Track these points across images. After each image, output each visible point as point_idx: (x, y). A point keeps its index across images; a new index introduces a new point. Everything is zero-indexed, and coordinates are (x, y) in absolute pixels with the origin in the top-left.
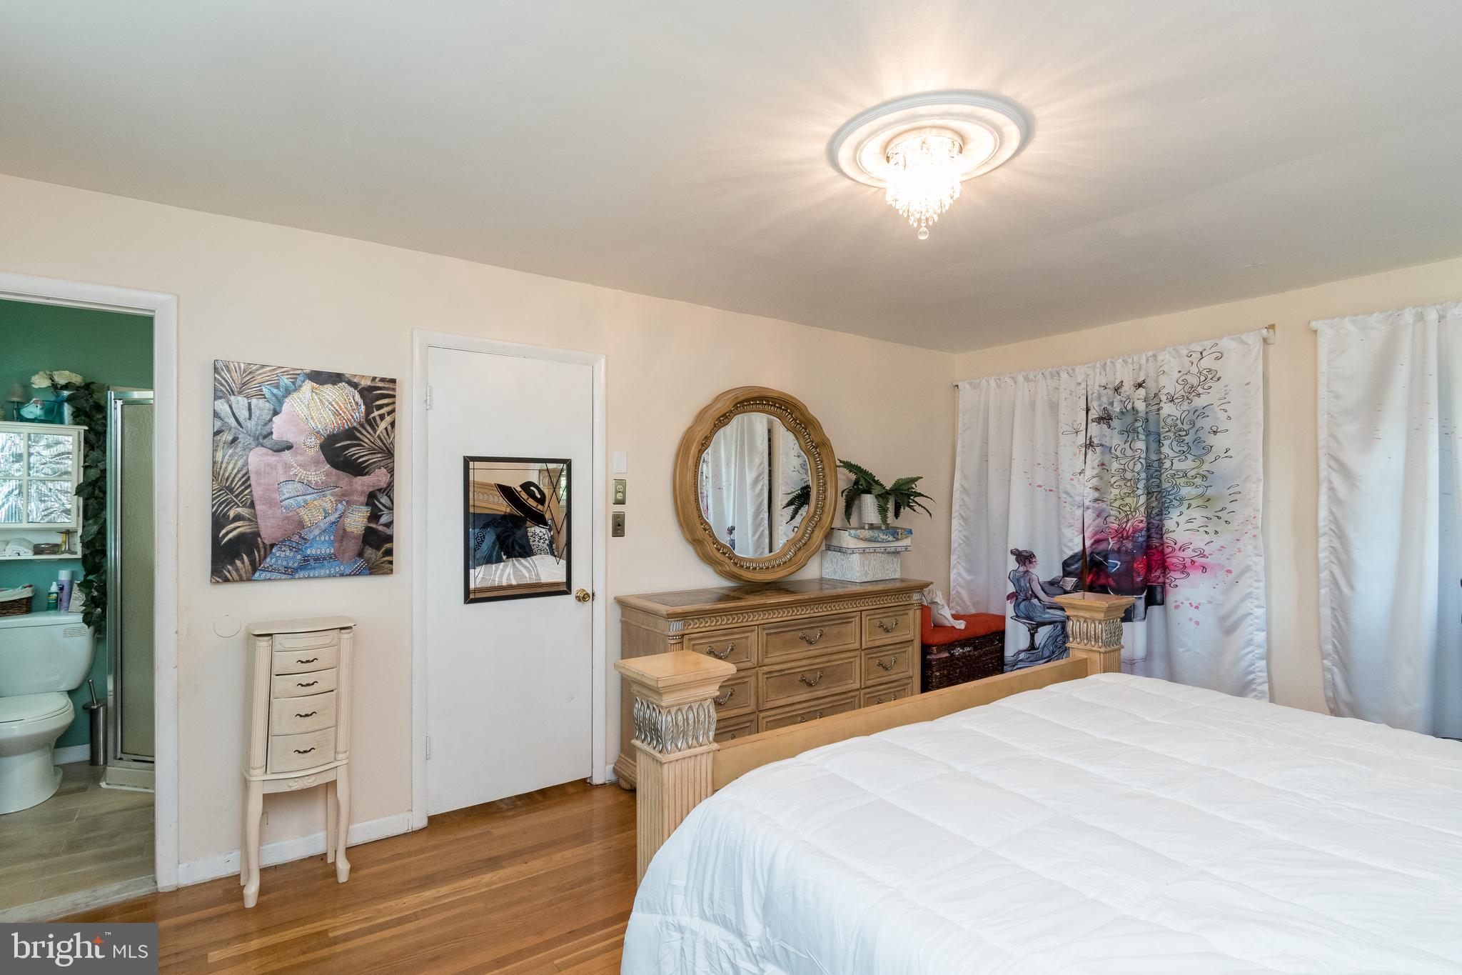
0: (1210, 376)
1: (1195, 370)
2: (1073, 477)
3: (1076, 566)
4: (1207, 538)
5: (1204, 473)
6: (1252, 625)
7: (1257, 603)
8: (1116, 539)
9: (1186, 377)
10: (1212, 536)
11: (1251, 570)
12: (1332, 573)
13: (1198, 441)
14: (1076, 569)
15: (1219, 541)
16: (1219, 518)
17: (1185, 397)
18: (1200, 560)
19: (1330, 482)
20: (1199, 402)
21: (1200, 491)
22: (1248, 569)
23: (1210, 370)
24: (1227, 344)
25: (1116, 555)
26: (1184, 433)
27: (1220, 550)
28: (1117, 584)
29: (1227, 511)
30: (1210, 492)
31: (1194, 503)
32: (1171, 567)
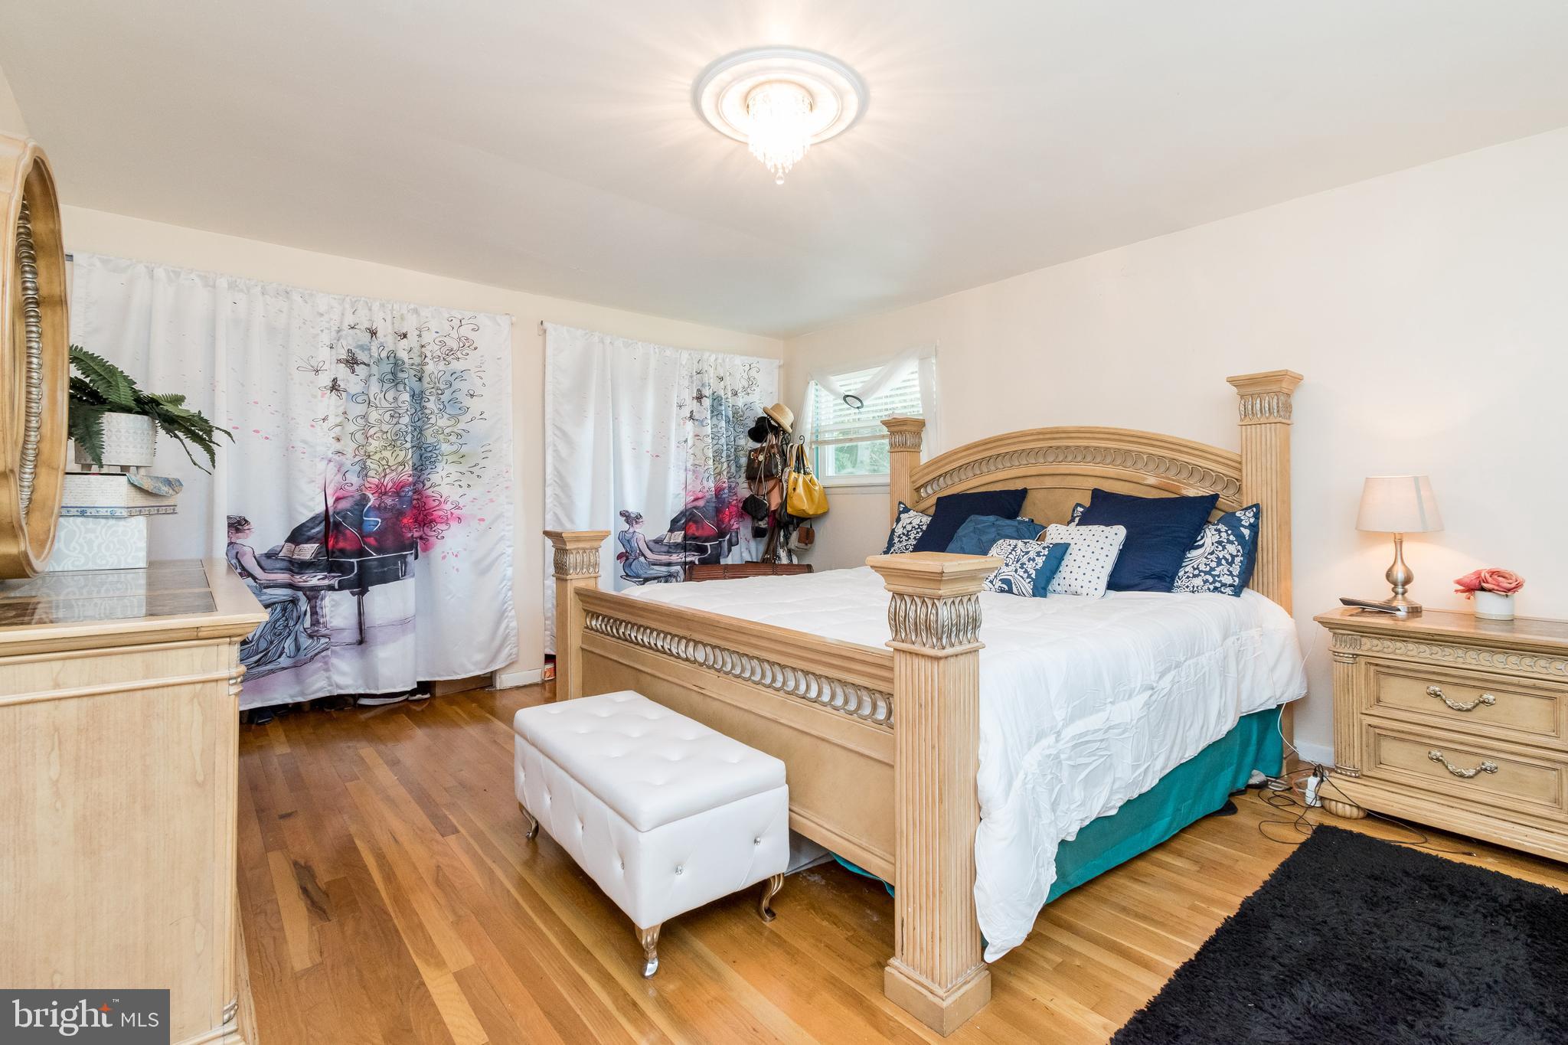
0: (467, 344)
1: (454, 334)
2: (314, 423)
3: (317, 529)
4: (461, 491)
5: (459, 432)
6: (505, 562)
7: (508, 543)
8: (377, 494)
9: (445, 339)
10: (465, 489)
11: (503, 516)
12: (555, 514)
13: (453, 401)
14: (318, 533)
15: (471, 494)
16: (472, 473)
17: (442, 358)
18: (457, 512)
19: (555, 445)
20: (456, 366)
21: (455, 448)
22: (500, 516)
23: (468, 339)
24: (483, 320)
25: (377, 512)
26: (440, 392)
27: (472, 502)
28: (379, 543)
29: (480, 466)
30: (464, 450)
31: (451, 459)
32: (438, 520)
